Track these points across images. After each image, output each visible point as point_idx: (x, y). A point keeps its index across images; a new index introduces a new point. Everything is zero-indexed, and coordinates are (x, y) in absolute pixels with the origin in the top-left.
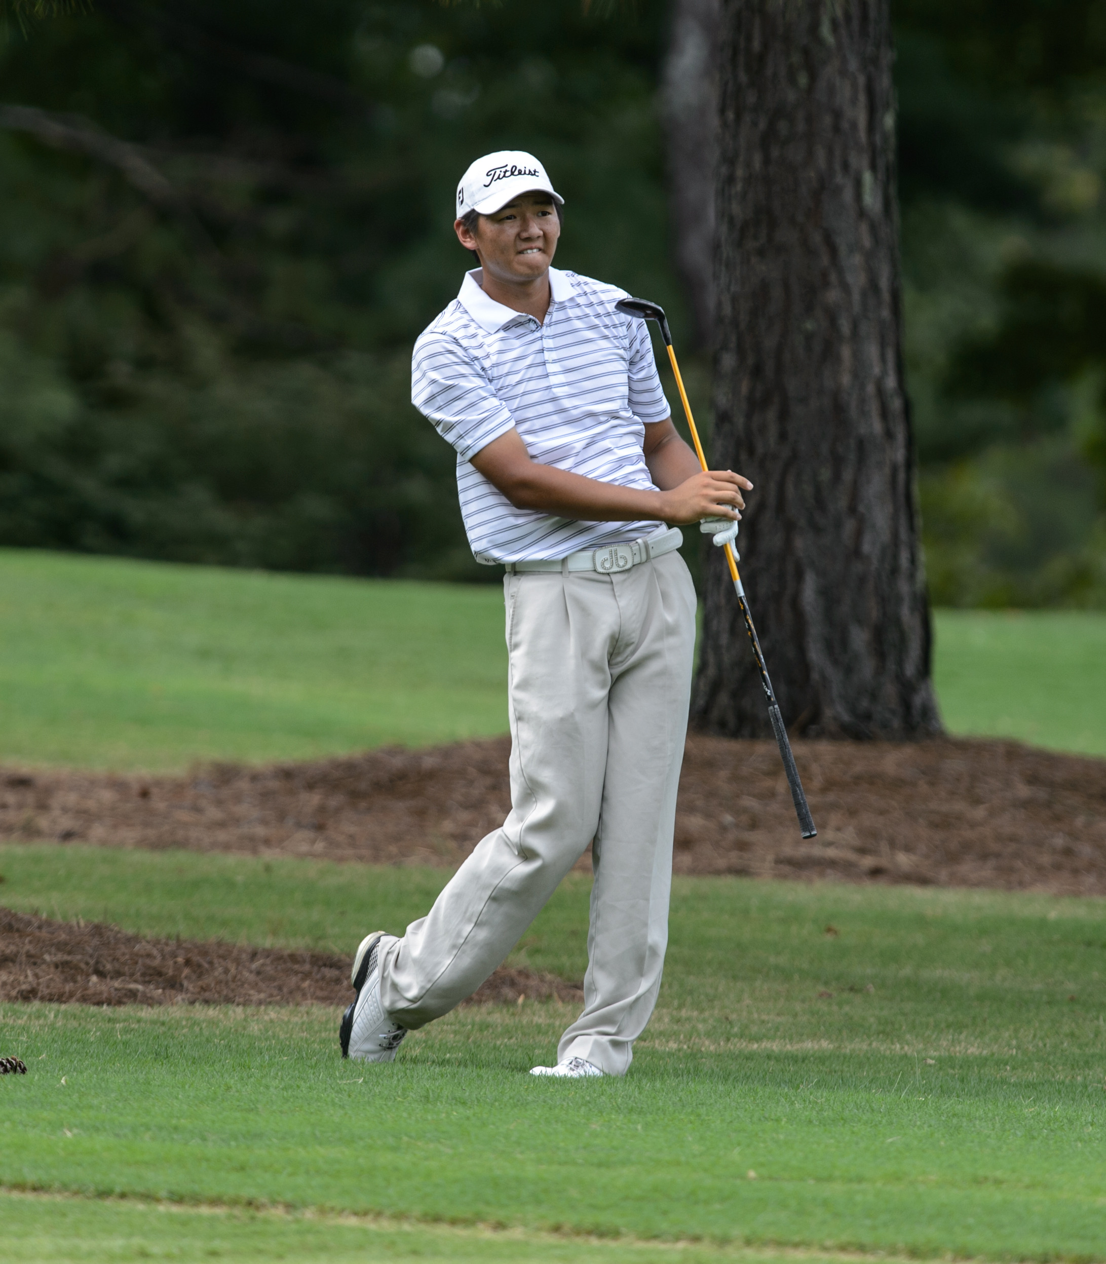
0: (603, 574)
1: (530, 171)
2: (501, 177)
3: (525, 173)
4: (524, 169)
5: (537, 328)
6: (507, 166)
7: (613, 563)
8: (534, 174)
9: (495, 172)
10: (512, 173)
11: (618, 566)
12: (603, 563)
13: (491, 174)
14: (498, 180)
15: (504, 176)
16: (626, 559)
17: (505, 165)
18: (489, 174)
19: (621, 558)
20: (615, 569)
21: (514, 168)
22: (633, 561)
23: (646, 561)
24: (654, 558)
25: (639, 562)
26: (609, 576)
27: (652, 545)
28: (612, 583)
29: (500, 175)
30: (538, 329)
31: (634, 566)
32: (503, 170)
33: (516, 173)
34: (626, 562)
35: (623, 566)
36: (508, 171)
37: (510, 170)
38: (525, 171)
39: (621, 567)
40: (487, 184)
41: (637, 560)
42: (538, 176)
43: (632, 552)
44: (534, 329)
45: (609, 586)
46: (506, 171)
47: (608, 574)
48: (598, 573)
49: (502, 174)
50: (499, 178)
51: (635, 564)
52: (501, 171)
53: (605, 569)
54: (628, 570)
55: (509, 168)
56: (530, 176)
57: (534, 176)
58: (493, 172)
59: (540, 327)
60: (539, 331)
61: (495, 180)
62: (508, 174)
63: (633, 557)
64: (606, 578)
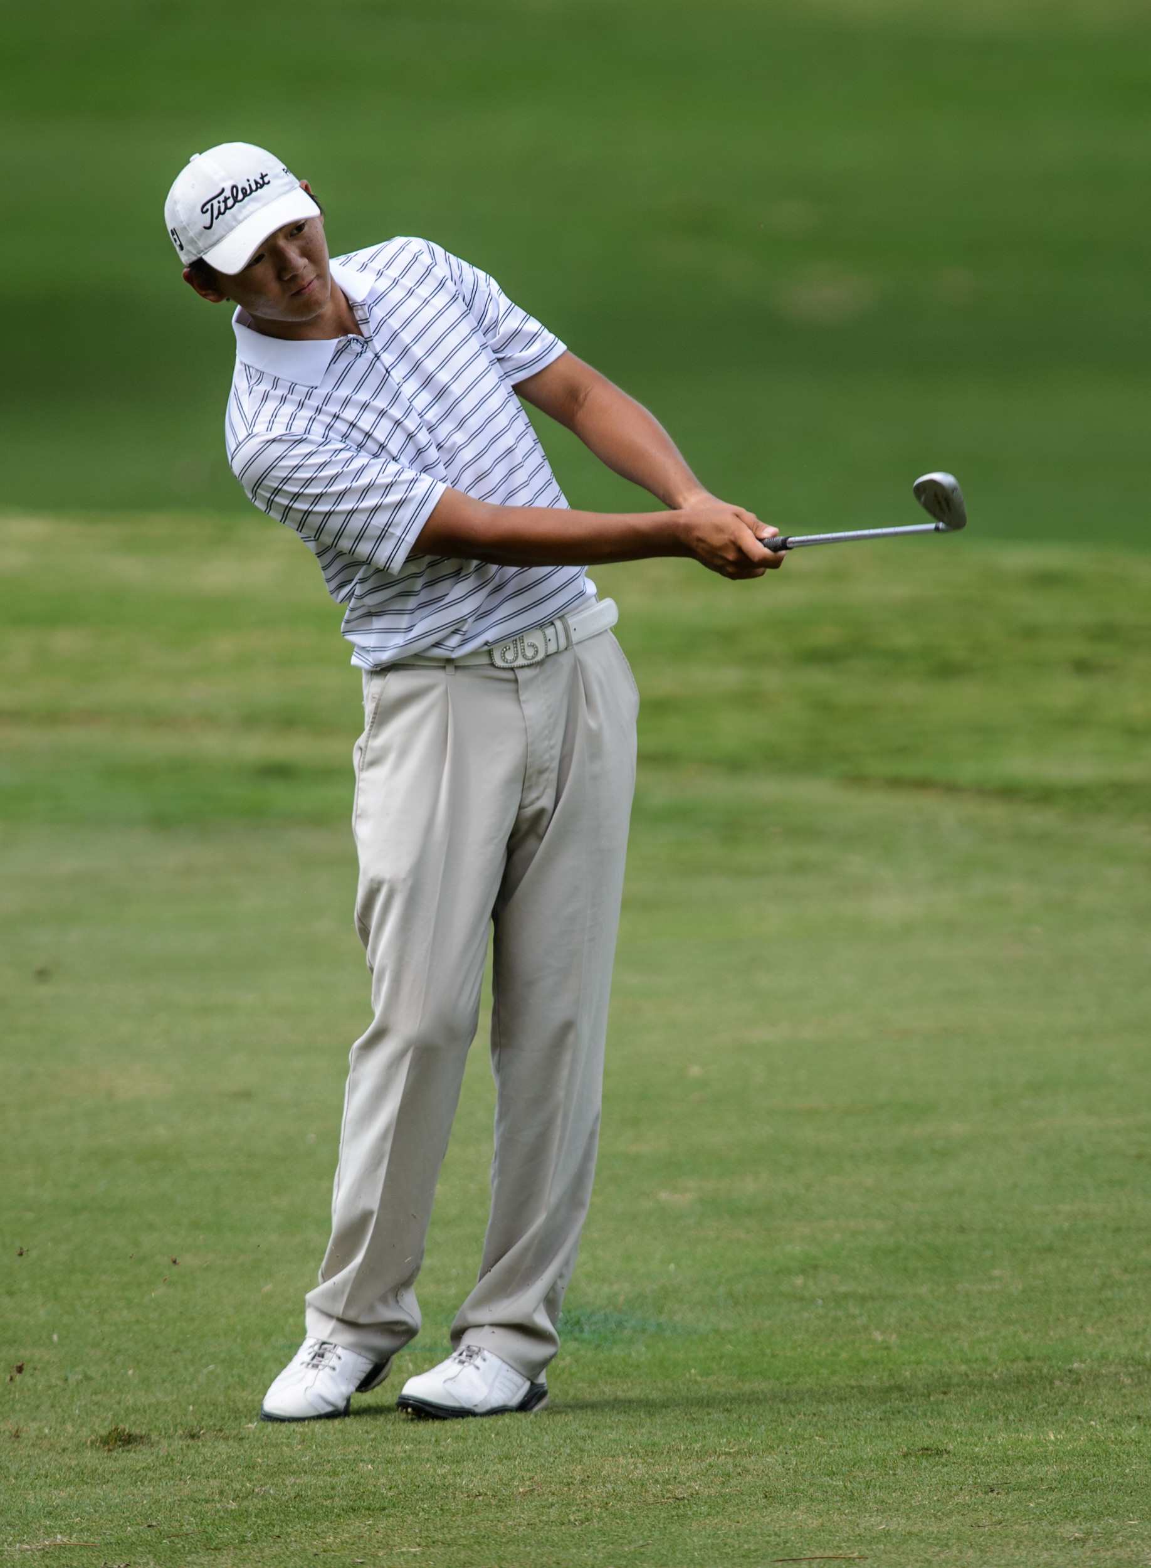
0: (504, 669)
1: (256, 183)
2: (222, 210)
3: (252, 191)
4: (248, 183)
5: (363, 347)
6: (223, 190)
7: (517, 654)
8: (264, 183)
9: (212, 205)
10: (236, 200)
11: (524, 656)
12: (504, 653)
13: (207, 210)
14: (220, 216)
15: (226, 208)
16: (537, 647)
17: (219, 191)
18: (205, 210)
19: (529, 646)
20: (521, 661)
21: (235, 190)
22: (547, 651)
23: (566, 649)
24: (577, 644)
25: (555, 651)
26: (514, 671)
27: (575, 627)
28: (516, 681)
29: (219, 207)
30: (365, 347)
31: (548, 656)
32: (221, 198)
33: (240, 196)
34: (537, 652)
35: (533, 658)
36: (229, 198)
37: (230, 195)
38: (250, 185)
39: (529, 659)
40: (208, 225)
41: (552, 648)
42: (269, 182)
43: (545, 637)
44: (359, 350)
45: (511, 686)
46: (226, 199)
47: (512, 669)
48: (497, 668)
49: (222, 206)
50: (220, 213)
51: (548, 653)
52: (219, 202)
53: (507, 662)
54: (540, 663)
55: (227, 193)
56: (259, 190)
57: (265, 186)
58: (208, 206)
59: (366, 345)
60: (368, 350)
61: (217, 218)
62: (230, 202)
63: (547, 645)
64: (509, 675)
